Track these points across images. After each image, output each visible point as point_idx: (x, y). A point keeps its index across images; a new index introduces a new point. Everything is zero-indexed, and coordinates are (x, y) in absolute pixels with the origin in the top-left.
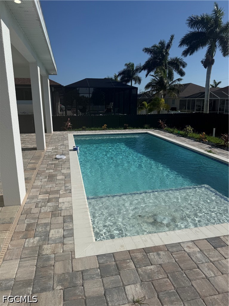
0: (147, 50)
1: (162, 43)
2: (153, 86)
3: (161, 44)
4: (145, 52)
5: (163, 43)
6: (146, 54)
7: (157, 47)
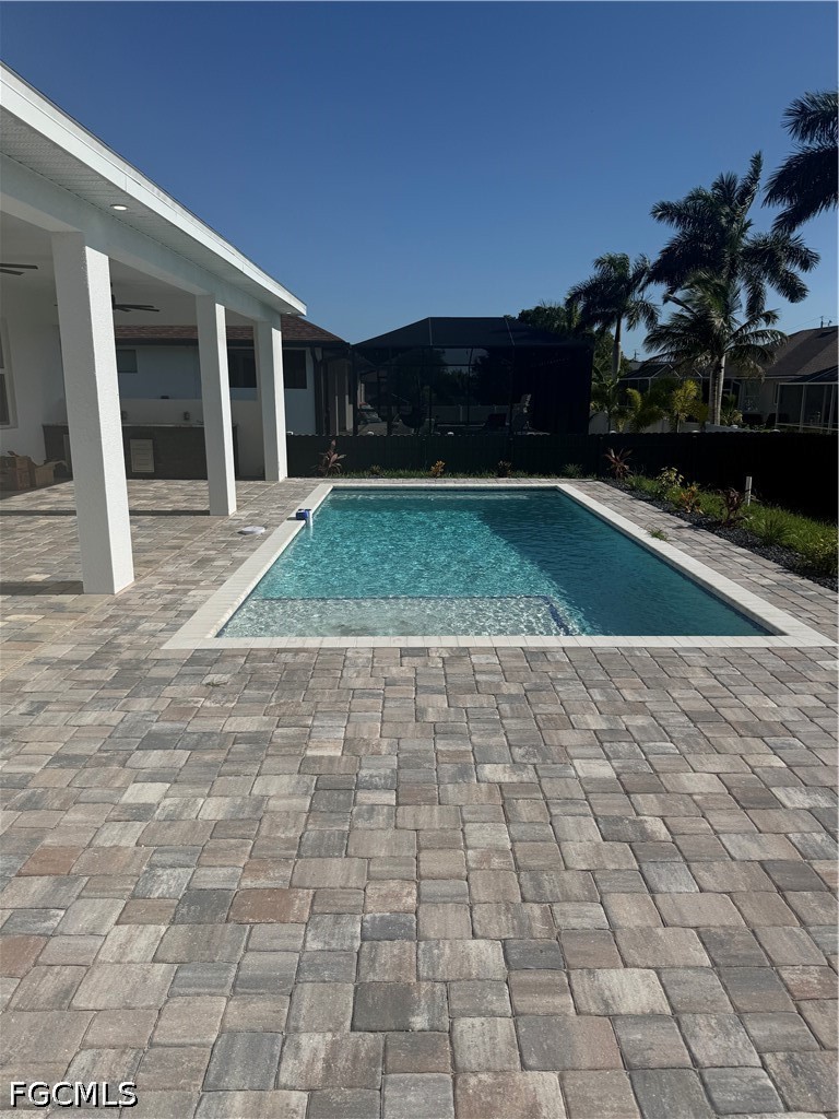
0: (666, 212)
1: (725, 187)
2: (675, 335)
3: (721, 188)
4: (660, 217)
5: (728, 186)
6: (664, 224)
7: (706, 199)
